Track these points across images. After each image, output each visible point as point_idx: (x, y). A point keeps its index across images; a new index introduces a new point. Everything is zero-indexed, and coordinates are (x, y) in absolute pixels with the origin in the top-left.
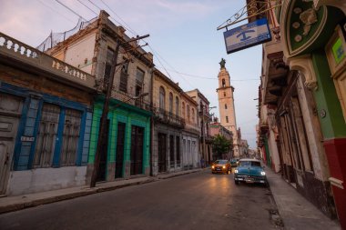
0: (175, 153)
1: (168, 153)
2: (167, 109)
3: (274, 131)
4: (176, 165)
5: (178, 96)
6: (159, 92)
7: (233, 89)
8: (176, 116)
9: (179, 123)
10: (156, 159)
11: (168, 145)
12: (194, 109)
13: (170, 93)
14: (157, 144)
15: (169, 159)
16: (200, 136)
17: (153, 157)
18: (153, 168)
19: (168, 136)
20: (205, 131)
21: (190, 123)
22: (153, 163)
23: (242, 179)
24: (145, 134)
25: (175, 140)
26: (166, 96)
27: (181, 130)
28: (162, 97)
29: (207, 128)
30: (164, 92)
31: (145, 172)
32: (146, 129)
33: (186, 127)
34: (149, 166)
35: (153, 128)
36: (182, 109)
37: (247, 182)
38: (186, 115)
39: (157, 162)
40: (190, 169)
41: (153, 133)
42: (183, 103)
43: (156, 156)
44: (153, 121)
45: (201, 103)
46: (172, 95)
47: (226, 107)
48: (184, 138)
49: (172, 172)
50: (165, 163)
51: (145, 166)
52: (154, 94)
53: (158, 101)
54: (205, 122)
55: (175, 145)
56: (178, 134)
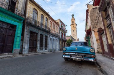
0: (44, 43)
1: (38, 43)
2: (38, 21)
3: (94, 31)
4: (44, 49)
5: (48, 18)
6: (32, 11)
7: (76, 25)
8: (46, 26)
9: (47, 30)
10: (26, 45)
11: (39, 38)
12: (58, 26)
13: (42, 14)
14: (29, 37)
15: (38, 45)
16: (60, 38)
17: (24, 44)
18: (23, 49)
19: (39, 34)
20: (63, 37)
21: (54, 31)
22: (24, 46)
23: (69, 57)
24: (17, 29)
25: (44, 37)
26: (39, 15)
27: (49, 33)
28: (35, 14)
29: (64, 36)
30: (38, 12)
31: (14, 51)
32: (17, 26)
33: (51, 32)
34: (19, 48)
35: (26, 28)
36: (50, 24)
37: (73, 59)
38: (52, 27)
39: (28, 47)
40: (54, 51)
41: (26, 30)
42: (51, 22)
43: (27, 43)
44: (26, 24)
45: (61, 25)
46: (43, 16)
47: (74, 31)
48: (50, 37)
49: (41, 52)
50: (36, 48)
51: (14, 48)
52: (28, 10)
53: (31, 15)
54: (63, 33)
55: (44, 39)
56: (46, 35)
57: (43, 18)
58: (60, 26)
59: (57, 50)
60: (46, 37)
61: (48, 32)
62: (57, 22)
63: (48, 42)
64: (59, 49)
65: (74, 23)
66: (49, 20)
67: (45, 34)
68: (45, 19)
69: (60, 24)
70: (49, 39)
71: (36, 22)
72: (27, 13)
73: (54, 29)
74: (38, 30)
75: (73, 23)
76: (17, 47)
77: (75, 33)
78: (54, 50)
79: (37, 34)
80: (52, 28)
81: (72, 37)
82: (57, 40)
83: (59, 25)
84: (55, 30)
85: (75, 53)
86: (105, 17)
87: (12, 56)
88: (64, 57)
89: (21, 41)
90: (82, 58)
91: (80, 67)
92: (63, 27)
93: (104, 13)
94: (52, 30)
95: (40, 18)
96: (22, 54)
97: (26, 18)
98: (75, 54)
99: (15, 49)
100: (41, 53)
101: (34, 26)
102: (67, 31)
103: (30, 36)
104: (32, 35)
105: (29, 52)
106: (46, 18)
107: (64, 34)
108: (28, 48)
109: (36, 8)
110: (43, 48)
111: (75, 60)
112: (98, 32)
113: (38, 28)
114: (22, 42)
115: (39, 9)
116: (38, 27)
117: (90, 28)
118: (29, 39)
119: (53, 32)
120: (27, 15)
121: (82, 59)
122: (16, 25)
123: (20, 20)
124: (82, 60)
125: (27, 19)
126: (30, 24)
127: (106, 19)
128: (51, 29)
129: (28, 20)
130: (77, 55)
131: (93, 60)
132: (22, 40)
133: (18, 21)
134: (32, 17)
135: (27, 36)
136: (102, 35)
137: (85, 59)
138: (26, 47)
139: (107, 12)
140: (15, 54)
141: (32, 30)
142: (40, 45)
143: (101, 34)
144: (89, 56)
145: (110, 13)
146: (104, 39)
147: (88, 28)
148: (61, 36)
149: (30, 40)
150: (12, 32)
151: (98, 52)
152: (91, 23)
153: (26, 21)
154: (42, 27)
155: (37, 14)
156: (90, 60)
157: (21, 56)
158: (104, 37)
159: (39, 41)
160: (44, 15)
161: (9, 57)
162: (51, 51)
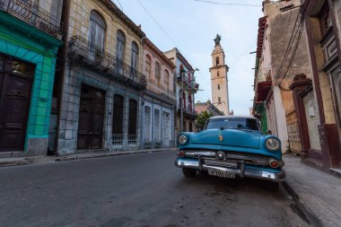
0: (126, 123)
1: (109, 121)
2: (108, 51)
3: (280, 87)
4: (125, 140)
5: (138, 42)
6: (88, 17)
7: (227, 68)
8: (132, 69)
9: (137, 80)
10: (69, 127)
11: (110, 107)
12: (170, 72)
13: (120, 31)
14: (78, 101)
15: (109, 129)
16: (178, 108)
17: (61, 122)
18: (60, 141)
19: (111, 94)
20: (187, 105)
21: (159, 86)
22: (61, 132)
23: (196, 164)
24: (37, 77)
25: (127, 105)
26: (109, 32)
27: (141, 92)
28: (97, 29)
29: (190, 101)
30: (105, 23)
31: (28, 146)
32: (39, 67)
33: (148, 87)
34: (47, 136)
35: (66, 72)
36: (145, 64)
37: (210, 173)
38: (153, 74)
39: (76, 132)
40: (156, 148)
41: (66, 80)
42: (148, 56)
43: (72, 122)
44: (67, 59)
45: (181, 67)
46: (124, 35)
47: (219, 88)
48: (146, 104)
49: (116, 150)
50: (101, 136)
51: (30, 136)
52: (72, 14)
53: (83, 30)
54: (186, 93)
55: (126, 110)
56: (133, 96)
57: (124, 43)
58: (178, 71)
59: (167, 143)
60: (134, 103)
61: (140, 88)
62: (169, 56)
63: (139, 119)
64: (172, 142)
65: (221, 63)
66: (144, 52)
67: (129, 95)
68: (129, 46)
69: (177, 63)
70: (141, 108)
71: (99, 54)
72: (71, 23)
73: (158, 77)
74: (106, 80)
75: (218, 62)
76: (38, 134)
77: (221, 93)
78: (158, 145)
79: (104, 92)
80: (153, 78)
81: (213, 107)
82: (168, 114)
83: (172, 67)
84: (161, 83)
85: (216, 151)
86: (320, 37)
87: (22, 159)
88: (179, 164)
89: (52, 113)
90: (238, 168)
91: (232, 197)
92: (186, 75)
93: (315, 21)
94: (151, 81)
95: (114, 43)
96: (57, 155)
97: (69, 39)
98: (217, 155)
99: (33, 140)
100: (115, 153)
101: (95, 68)
102: (197, 86)
103: (82, 99)
104: (86, 96)
105: (78, 148)
106: (134, 42)
107: (190, 97)
108: (76, 135)
109: (100, 10)
110: (122, 138)
111: (215, 174)
112: (292, 88)
113: (105, 72)
114: (56, 116)
115: (110, 12)
116: (106, 70)
117: (269, 78)
118: (77, 109)
119: (156, 89)
120: (71, 32)
121: (239, 171)
122: (34, 61)
123: (48, 46)
124: (237, 175)
125: (72, 44)
126: (80, 62)
127: (322, 42)
128: (147, 78)
129: (74, 48)
130: (221, 159)
131: (273, 176)
132: (56, 111)
133: (41, 48)
134: (87, 38)
135: (72, 99)
136: (305, 99)
137: (246, 173)
138: (70, 133)
139: (326, 19)
140: (32, 153)
141: (87, 79)
142: (113, 128)
143: (303, 95)
144: (260, 161)
145: (337, 21)
146: (311, 110)
147: (263, 79)
148: (178, 103)
149: (82, 111)
150: (20, 84)
151: (289, 152)
152: (273, 62)
153: (67, 50)
154: (121, 72)
155: (105, 29)
156: (265, 175)
157: (51, 160)
158: (310, 102)
159: (111, 116)
160: (126, 34)
161: (11, 163)
162: (149, 148)
